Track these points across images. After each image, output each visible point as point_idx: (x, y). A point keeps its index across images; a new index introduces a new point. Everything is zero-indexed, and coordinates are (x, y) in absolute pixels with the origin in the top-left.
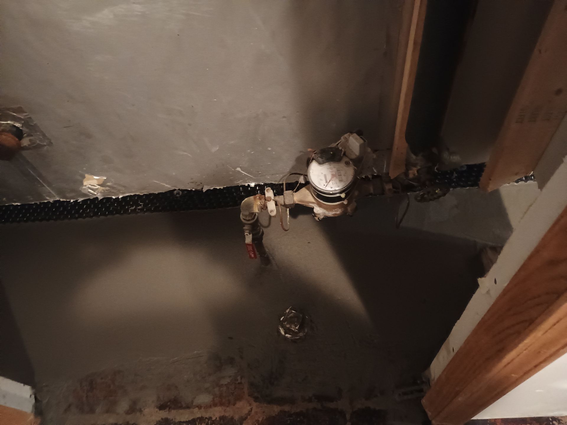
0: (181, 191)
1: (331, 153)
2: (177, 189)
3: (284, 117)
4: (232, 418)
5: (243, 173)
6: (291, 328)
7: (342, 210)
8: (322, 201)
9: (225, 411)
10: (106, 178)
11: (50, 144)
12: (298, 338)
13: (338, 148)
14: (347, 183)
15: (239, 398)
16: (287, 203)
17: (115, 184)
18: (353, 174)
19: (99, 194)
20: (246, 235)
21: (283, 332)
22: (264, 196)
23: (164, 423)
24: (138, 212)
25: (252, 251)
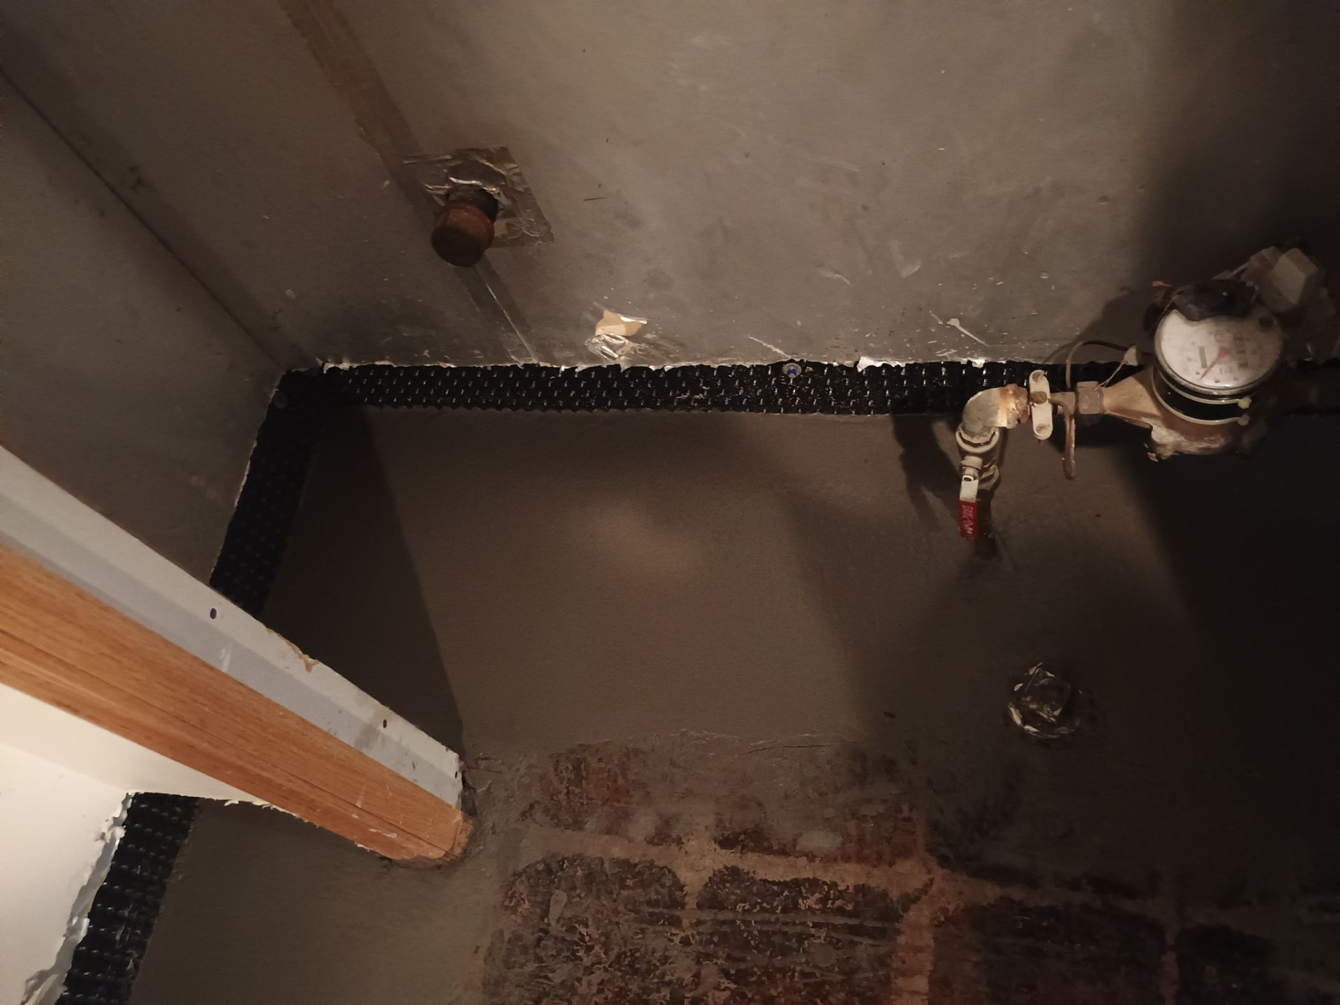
0: (802, 366)
1: (1225, 294)
2: (794, 360)
3: (1104, 199)
4: (885, 894)
5: (964, 333)
6: (1041, 711)
7: (1225, 440)
8: (1178, 414)
9: (868, 874)
10: (645, 323)
11: (548, 237)
12: (1054, 737)
13: (1244, 284)
15: (903, 852)
16: (1082, 412)
17: (662, 337)
19: (623, 358)
20: (965, 479)
21: (1017, 719)
22: (1025, 389)
23: (729, 878)
24: (693, 407)
25: (972, 520)
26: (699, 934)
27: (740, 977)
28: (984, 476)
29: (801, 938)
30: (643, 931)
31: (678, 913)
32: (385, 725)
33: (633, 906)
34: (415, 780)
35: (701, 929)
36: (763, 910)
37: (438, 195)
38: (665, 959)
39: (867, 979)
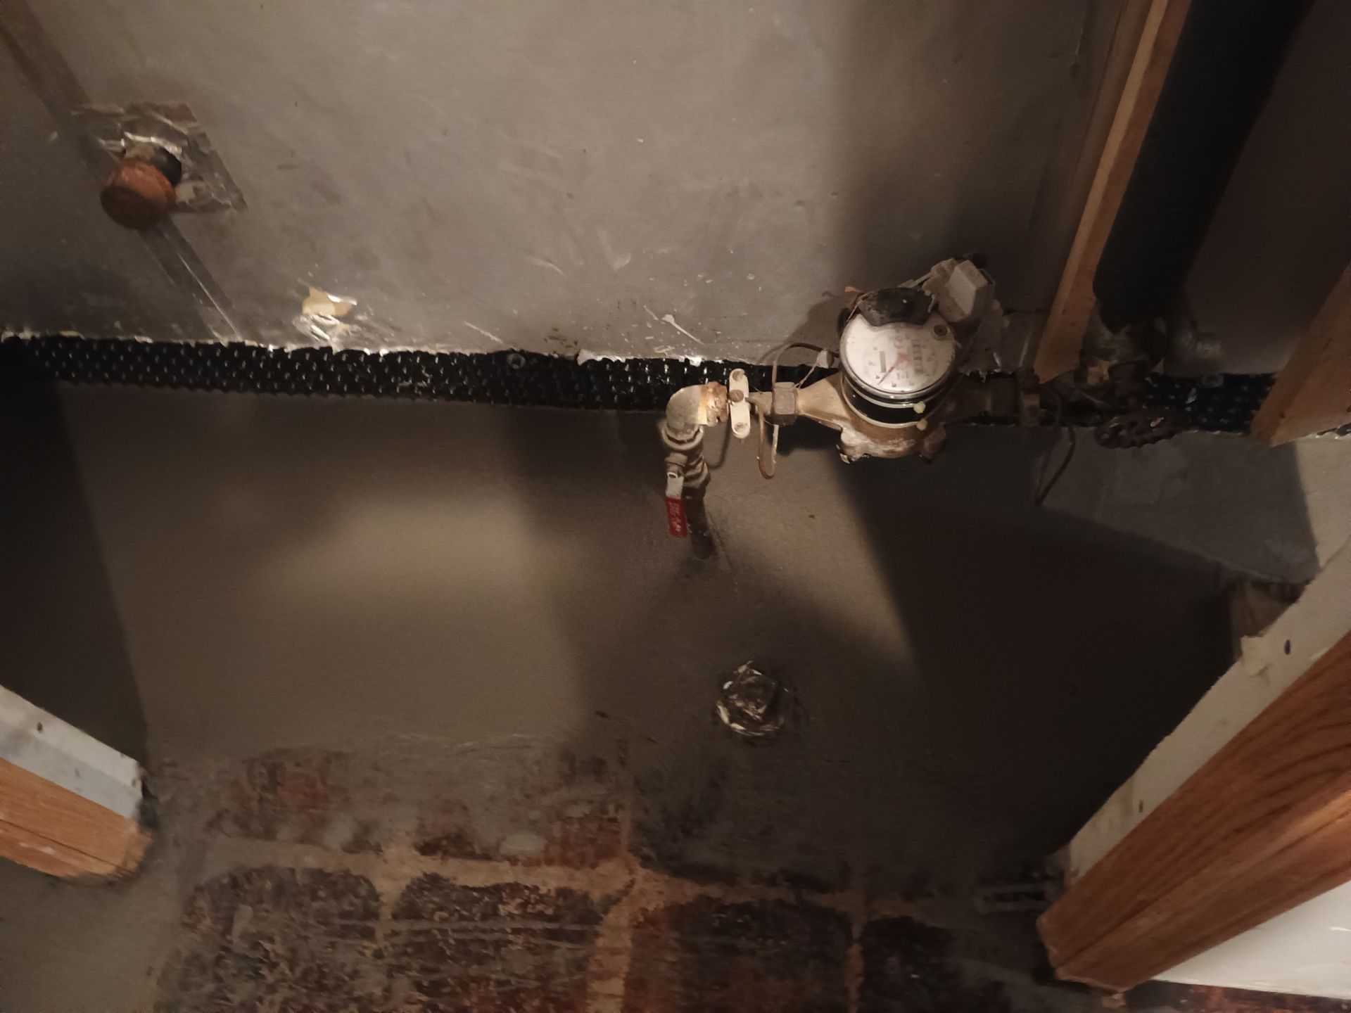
0: (525, 357)
1: (905, 301)
2: (516, 349)
3: (800, 203)
4: (585, 897)
5: (679, 330)
6: (747, 709)
7: (908, 444)
8: (864, 417)
9: (571, 878)
10: (355, 304)
11: (240, 204)
12: (759, 734)
13: (922, 292)
14: (935, 379)
15: (606, 853)
16: (778, 412)
17: (374, 319)
18: (950, 359)
19: (335, 340)
20: (671, 476)
21: (725, 717)
22: (725, 387)
23: (428, 885)
24: (418, 396)
25: (679, 517)
26: (394, 945)
27: (433, 989)
28: (690, 474)
29: (498, 945)
30: (333, 945)
31: (370, 924)
32: (40, 728)
33: (323, 918)
34: (78, 789)
35: (396, 940)
36: (462, 918)
37: (112, 151)
38: (355, 974)
39: (563, 985)
